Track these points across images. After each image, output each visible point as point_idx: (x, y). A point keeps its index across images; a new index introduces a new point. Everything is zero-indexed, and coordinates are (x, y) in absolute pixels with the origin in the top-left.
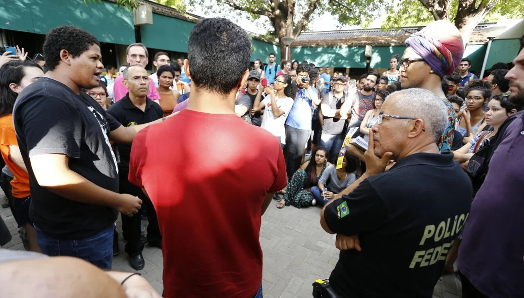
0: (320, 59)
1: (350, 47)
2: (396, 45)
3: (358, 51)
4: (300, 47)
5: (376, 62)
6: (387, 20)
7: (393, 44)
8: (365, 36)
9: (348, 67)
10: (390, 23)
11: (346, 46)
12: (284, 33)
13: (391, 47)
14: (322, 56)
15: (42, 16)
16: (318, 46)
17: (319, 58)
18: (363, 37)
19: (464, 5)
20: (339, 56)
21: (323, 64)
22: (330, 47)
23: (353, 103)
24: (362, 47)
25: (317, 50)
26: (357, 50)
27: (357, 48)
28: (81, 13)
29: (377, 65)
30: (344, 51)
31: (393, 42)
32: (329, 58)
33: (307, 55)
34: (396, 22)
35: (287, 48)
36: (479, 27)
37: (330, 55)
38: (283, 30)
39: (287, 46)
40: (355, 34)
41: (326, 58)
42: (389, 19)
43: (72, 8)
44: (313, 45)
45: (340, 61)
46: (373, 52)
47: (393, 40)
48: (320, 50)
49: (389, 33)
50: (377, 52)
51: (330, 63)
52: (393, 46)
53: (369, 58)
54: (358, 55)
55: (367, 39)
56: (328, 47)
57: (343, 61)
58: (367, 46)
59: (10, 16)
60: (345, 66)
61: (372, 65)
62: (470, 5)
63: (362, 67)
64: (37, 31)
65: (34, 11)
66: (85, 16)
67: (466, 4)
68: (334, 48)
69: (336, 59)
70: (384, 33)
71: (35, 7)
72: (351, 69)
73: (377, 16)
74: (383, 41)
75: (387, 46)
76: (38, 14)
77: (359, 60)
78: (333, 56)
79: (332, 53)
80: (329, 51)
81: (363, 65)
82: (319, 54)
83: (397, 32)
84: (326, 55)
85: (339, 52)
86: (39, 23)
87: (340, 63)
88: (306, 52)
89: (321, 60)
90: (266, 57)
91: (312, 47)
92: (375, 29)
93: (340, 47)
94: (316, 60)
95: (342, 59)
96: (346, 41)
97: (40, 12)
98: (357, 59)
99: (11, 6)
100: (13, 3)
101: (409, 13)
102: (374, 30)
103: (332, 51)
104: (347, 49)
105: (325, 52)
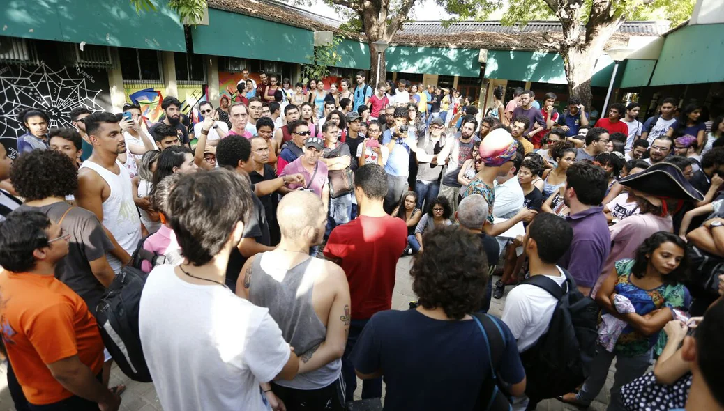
0: (421, 62)
1: (459, 48)
2: (518, 48)
3: (470, 55)
4: (395, 45)
5: (492, 70)
6: (511, 11)
7: (514, 48)
8: (480, 31)
9: (457, 75)
10: (514, 16)
11: (455, 47)
12: (376, 34)
13: (511, 52)
14: (423, 58)
15: (70, 18)
16: (418, 45)
17: (419, 62)
18: (478, 32)
19: (597, 11)
20: (446, 60)
21: (424, 70)
22: (434, 46)
23: (451, 151)
24: (476, 49)
25: (417, 50)
26: (468, 53)
27: (468, 51)
28: (118, 11)
29: (493, 73)
30: (452, 54)
31: (514, 45)
32: (433, 62)
33: (404, 56)
34: (521, 14)
35: (379, 55)
36: (624, 26)
37: (434, 58)
38: (374, 29)
39: (379, 53)
40: (467, 27)
41: (428, 61)
42: (512, 9)
43: (107, 7)
44: (413, 44)
45: (447, 66)
46: (489, 57)
47: (516, 42)
48: (420, 50)
49: (512, 28)
50: (494, 58)
51: (433, 69)
52: (514, 51)
53: (484, 65)
54: (470, 60)
55: (483, 37)
56: (432, 47)
57: (451, 67)
58: (481, 50)
59: (33, 20)
60: (452, 73)
61: (487, 73)
62: (604, 11)
63: (475, 76)
64: (67, 38)
65: (62, 13)
66: (123, 14)
67: (599, 10)
68: (440, 49)
69: (441, 64)
70: (506, 29)
71: (62, 7)
72: (460, 78)
73: (497, 5)
74: (502, 42)
75: (506, 50)
76: (66, 16)
77: (471, 66)
78: (438, 59)
79: (437, 56)
80: (433, 53)
81: (477, 74)
82: (420, 56)
83: (521, 28)
84: (430, 57)
85: (446, 55)
86: (68, 28)
87: (446, 68)
88: (403, 52)
89: (422, 65)
90: (350, 59)
91: (411, 46)
92: (494, 21)
93: (448, 48)
94: (416, 64)
95: (449, 64)
96: (454, 39)
97: (69, 12)
98: (469, 64)
99: (34, 8)
100: (36, 3)
101: (539, 3)
102: (493, 23)
103: (437, 53)
104: (456, 51)
105: (427, 53)
